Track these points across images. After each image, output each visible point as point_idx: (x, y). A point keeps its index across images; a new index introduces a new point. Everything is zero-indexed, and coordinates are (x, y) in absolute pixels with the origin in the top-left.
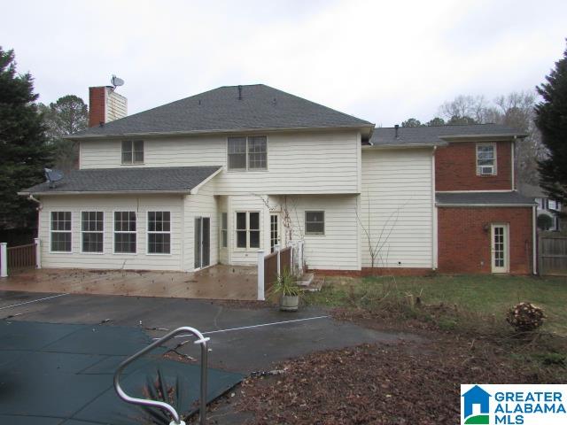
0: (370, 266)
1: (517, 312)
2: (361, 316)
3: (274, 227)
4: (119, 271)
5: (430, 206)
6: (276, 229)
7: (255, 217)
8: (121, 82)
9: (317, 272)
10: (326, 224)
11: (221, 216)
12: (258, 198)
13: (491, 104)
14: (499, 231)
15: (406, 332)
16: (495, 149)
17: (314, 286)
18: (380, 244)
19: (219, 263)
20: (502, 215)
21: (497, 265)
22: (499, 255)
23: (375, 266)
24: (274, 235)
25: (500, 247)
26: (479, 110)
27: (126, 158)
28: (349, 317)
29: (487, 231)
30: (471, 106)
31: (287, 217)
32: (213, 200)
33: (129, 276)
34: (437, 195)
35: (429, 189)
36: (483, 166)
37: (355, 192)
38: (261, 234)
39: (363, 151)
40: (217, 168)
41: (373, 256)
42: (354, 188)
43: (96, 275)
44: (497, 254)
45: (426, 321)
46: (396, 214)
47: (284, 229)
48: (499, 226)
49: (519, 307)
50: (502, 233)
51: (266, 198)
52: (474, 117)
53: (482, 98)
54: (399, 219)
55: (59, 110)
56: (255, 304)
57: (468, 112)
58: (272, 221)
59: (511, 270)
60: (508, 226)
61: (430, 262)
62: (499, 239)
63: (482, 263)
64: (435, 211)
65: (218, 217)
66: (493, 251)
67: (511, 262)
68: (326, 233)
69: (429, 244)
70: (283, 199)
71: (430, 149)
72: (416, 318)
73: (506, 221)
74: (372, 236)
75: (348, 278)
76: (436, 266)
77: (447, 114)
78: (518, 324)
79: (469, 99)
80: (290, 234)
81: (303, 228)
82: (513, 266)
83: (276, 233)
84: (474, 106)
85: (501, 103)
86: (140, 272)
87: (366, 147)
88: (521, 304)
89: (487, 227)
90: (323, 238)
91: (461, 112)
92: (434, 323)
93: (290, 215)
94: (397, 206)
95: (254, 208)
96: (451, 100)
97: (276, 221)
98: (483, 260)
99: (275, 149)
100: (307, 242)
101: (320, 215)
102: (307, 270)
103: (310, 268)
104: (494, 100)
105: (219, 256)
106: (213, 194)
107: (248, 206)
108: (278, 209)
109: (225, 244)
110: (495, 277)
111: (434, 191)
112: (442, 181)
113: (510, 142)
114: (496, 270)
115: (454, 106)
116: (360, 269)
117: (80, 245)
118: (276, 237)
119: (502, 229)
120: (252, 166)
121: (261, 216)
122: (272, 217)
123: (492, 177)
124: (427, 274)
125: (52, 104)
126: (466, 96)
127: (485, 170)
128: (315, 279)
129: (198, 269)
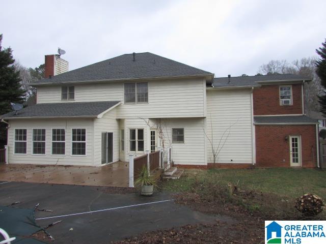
0: (212, 162)
1: (302, 201)
2: (193, 200)
3: (153, 138)
4: (54, 166)
5: (250, 124)
6: (154, 139)
7: (141, 132)
8: (64, 52)
9: (179, 166)
10: (185, 136)
11: (121, 131)
12: (143, 120)
13: (290, 64)
14: (295, 140)
15: (222, 214)
16: (291, 89)
17: (175, 175)
18: (219, 149)
19: (120, 161)
20: (296, 130)
21: (294, 161)
22: (295, 155)
23: (216, 162)
24: (153, 143)
25: (295, 150)
26: (283, 68)
27: (64, 97)
28: (185, 201)
29: (287, 140)
30: (279, 66)
31: (161, 132)
32: (115, 122)
33: (59, 169)
34: (255, 118)
35: (250, 114)
36: (284, 100)
37: (202, 116)
38: (145, 142)
39: (207, 91)
40: (117, 102)
41: (214, 156)
42: (202, 114)
43: (39, 169)
44: (293, 155)
45: (238, 205)
46: (229, 130)
47: (159, 139)
48: (295, 137)
49: (304, 197)
50: (296, 141)
51: (147, 120)
52: (280, 72)
53: (285, 61)
54: (231, 133)
55: (40, 72)
56: (126, 190)
57: (277, 70)
58: (151, 135)
59: (303, 164)
60: (301, 136)
61: (251, 160)
62: (295, 145)
63: (284, 160)
64: (254, 127)
65: (119, 132)
66: (291, 153)
67: (303, 160)
68: (185, 141)
69: (250, 149)
70: (158, 121)
71: (250, 89)
72: (232, 202)
73: (299, 134)
74: (214, 143)
75: (198, 170)
76: (254, 162)
77: (264, 71)
78: (303, 211)
79: (277, 62)
80: (163, 143)
81: (171, 139)
82: (304, 162)
83: (154, 142)
84: (280, 66)
85: (297, 64)
86: (66, 166)
87: (209, 88)
88: (306, 195)
89: (287, 138)
90: (183, 145)
91: (273, 70)
92: (244, 207)
93: (163, 131)
94: (229, 125)
95: (140, 127)
96: (267, 63)
97: (154, 134)
98: (285, 159)
99: (153, 90)
100: (173, 147)
101: (181, 131)
102: (173, 165)
103: (175, 163)
104: (292, 63)
105: (119, 156)
106: (115, 118)
107: (137, 125)
108: (155, 127)
109: (123, 149)
110: (293, 169)
111: (253, 116)
112: (257, 109)
113: (301, 85)
114: (293, 164)
115: (268, 66)
116: (206, 164)
117: (32, 150)
118: (154, 144)
119: (296, 139)
120: (139, 100)
121: (145, 131)
122: (151, 132)
123: (290, 106)
124: (249, 167)
125: (36, 68)
126: (276, 60)
127: (285, 102)
128: (177, 171)
129: (105, 164)
